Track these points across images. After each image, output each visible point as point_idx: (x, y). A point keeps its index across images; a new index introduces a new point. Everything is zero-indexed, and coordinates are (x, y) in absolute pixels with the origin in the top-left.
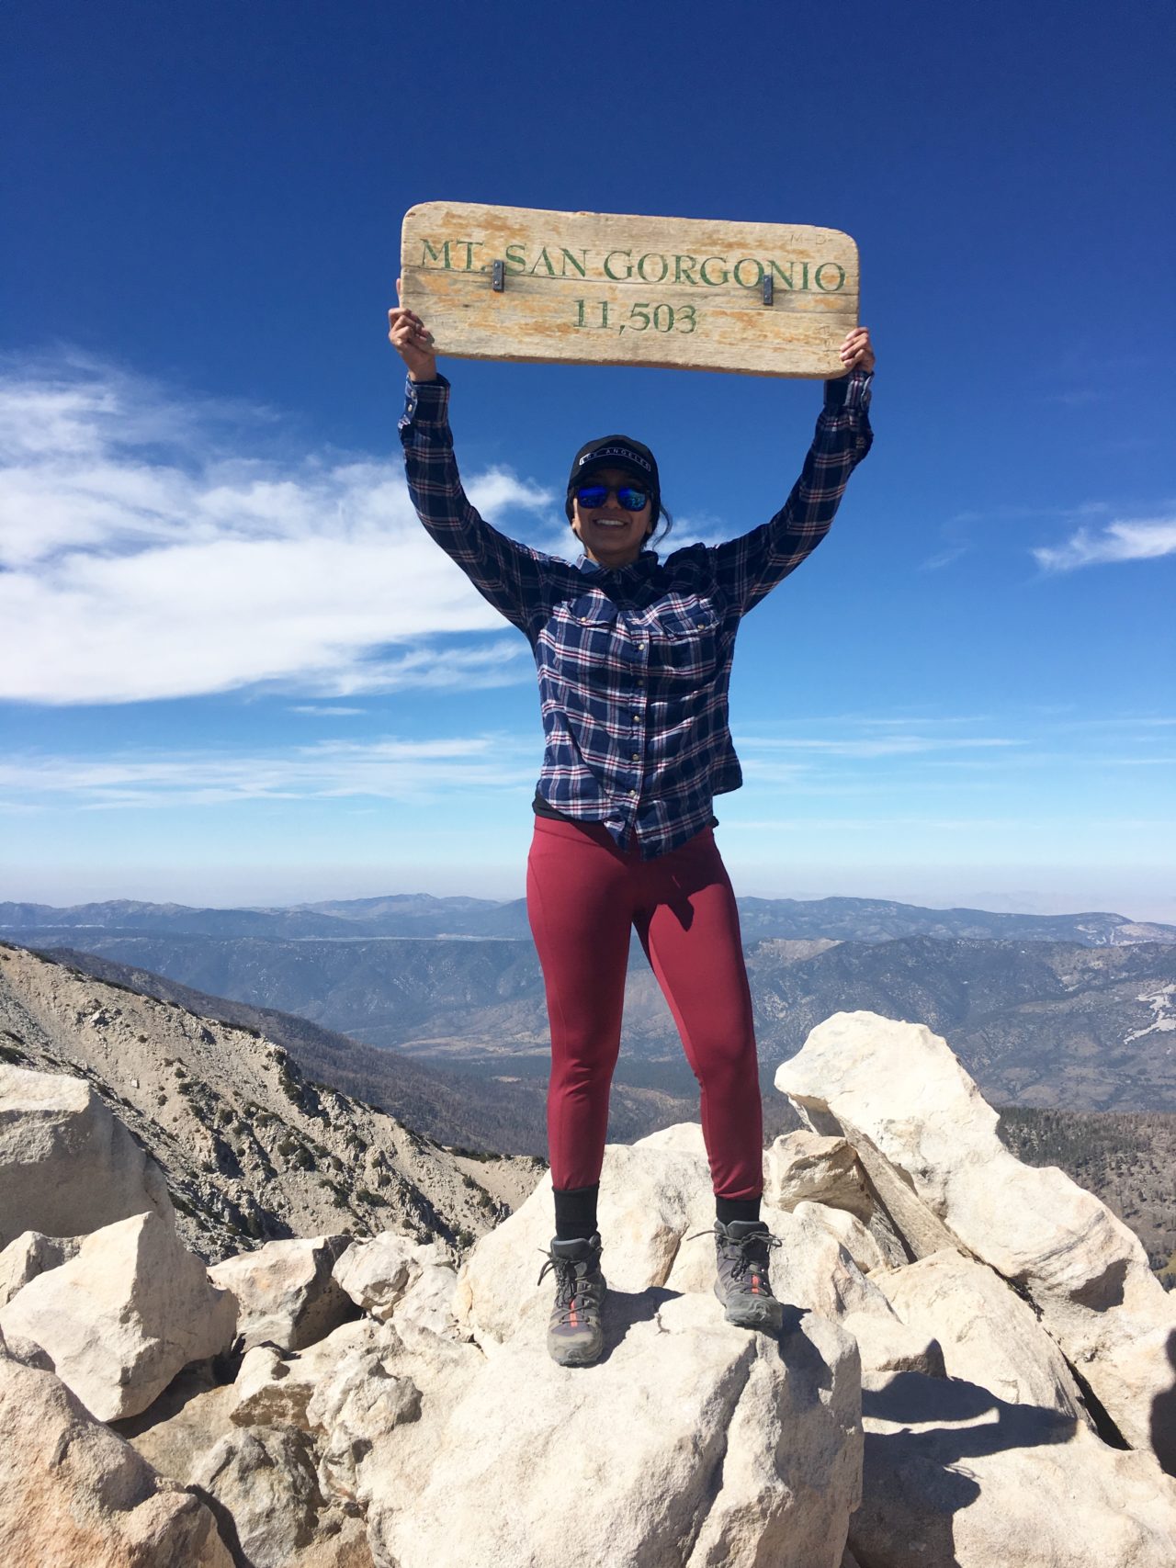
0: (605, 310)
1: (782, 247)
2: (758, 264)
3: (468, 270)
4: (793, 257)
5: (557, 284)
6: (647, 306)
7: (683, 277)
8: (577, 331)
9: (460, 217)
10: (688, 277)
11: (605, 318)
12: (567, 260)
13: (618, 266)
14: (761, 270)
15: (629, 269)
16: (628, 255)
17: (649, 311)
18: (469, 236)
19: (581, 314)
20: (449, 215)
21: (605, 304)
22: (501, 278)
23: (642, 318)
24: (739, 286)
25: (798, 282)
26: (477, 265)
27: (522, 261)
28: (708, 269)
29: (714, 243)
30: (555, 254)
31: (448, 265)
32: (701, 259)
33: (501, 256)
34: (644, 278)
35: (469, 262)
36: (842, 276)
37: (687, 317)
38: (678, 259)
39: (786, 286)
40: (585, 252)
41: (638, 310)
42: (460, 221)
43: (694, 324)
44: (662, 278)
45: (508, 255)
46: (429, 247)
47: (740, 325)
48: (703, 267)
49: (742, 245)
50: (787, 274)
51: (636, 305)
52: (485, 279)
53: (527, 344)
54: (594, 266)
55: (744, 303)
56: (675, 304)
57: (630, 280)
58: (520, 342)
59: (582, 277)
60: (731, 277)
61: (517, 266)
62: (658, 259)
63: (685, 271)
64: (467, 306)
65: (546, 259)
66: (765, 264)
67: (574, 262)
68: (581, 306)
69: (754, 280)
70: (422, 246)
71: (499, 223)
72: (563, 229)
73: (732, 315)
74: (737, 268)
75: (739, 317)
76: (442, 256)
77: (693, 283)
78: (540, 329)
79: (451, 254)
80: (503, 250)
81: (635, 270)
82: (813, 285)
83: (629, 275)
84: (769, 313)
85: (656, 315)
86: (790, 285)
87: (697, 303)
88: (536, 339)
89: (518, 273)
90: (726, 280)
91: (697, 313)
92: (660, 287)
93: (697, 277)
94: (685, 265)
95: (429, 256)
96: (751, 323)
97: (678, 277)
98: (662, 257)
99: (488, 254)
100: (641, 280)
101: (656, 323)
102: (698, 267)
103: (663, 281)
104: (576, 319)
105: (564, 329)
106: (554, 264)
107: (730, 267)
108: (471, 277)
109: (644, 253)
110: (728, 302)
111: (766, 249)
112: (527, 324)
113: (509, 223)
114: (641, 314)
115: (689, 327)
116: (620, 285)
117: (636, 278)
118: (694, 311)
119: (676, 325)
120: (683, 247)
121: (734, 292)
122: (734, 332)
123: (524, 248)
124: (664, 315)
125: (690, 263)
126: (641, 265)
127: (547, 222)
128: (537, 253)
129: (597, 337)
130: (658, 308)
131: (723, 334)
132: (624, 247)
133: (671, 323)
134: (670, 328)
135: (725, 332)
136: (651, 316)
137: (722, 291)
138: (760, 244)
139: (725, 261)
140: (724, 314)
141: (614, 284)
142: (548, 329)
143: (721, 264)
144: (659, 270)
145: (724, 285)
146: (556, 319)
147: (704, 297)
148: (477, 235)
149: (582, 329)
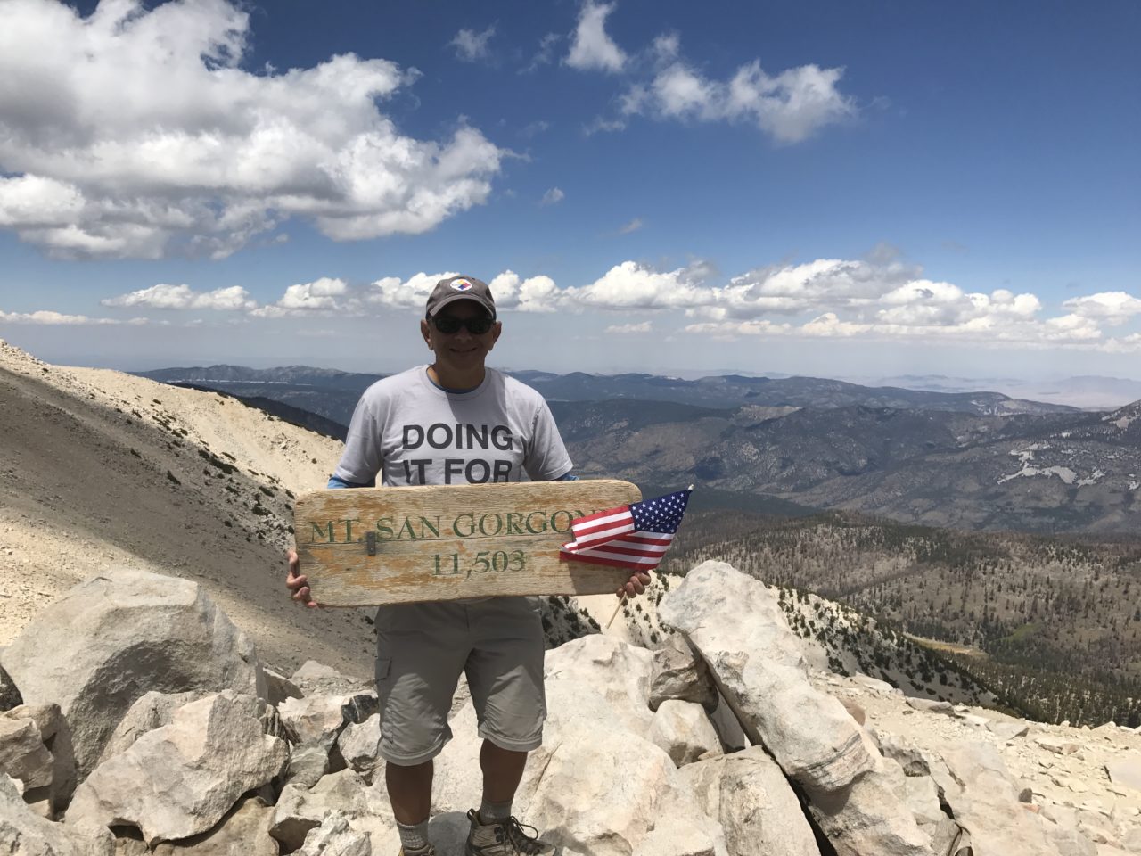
0: (456, 559)
1: (586, 500)
2: (568, 513)
3: (348, 541)
4: (594, 507)
5: (418, 544)
6: (487, 553)
7: (513, 529)
8: (435, 579)
9: (339, 501)
10: (517, 528)
11: (456, 566)
12: (425, 525)
13: (462, 529)
14: (571, 518)
15: (473, 527)
16: (471, 516)
17: (490, 558)
18: (348, 515)
19: (438, 566)
20: (331, 501)
21: (456, 556)
22: (372, 544)
23: (484, 564)
24: (554, 532)
26: (354, 536)
27: (390, 530)
28: (531, 521)
29: (536, 501)
30: (414, 520)
31: (332, 540)
32: (526, 514)
33: (373, 528)
34: (484, 533)
35: (349, 534)
37: (517, 559)
38: (510, 516)
40: (438, 518)
41: (481, 557)
42: (338, 504)
43: (522, 563)
44: (497, 531)
45: (379, 527)
46: (316, 527)
47: (557, 561)
48: (528, 520)
49: (556, 501)
51: (479, 554)
52: (363, 547)
53: (397, 592)
54: (446, 527)
55: (559, 544)
56: (508, 551)
57: (473, 536)
58: (391, 592)
59: (436, 537)
60: (549, 524)
61: (385, 534)
62: (494, 518)
63: (514, 525)
64: (348, 569)
65: (409, 526)
67: (428, 524)
68: (437, 558)
69: (566, 525)
70: (310, 526)
71: (370, 502)
72: (420, 502)
73: (551, 554)
74: (553, 518)
75: (556, 554)
76: (327, 533)
77: (521, 533)
78: (409, 580)
79: (335, 531)
80: (374, 523)
81: (477, 527)
83: (473, 532)
85: (494, 560)
87: (527, 550)
88: (404, 587)
89: (388, 540)
90: (545, 529)
91: (525, 555)
92: (496, 539)
93: (523, 528)
94: (513, 520)
95: (317, 534)
97: (509, 530)
98: (497, 515)
99: (363, 528)
100: (482, 535)
101: (494, 565)
102: (524, 521)
103: (498, 534)
104: (434, 569)
105: (425, 578)
106: (414, 530)
107: (548, 518)
108: (351, 547)
109: (483, 513)
110: (548, 545)
111: (575, 502)
112: (396, 578)
113: (379, 501)
114: (483, 560)
115: (520, 566)
116: (467, 541)
117: (478, 533)
118: (522, 554)
119: (509, 566)
120: (513, 506)
121: (552, 537)
122: (551, 567)
123: (391, 519)
124: (500, 559)
125: (518, 518)
126: (481, 523)
127: (408, 498)
128: (401, 521)
129: (451, 580)
130: (496, 554)
131: (544, 569)
132: (467, 509)
133: (506, 564)
134: (505, 567)
135: (545, 567)
136: (491, 561)
137: (541, 537)
138: (570, 499)
139: (544, 514)
140: (545, 553)
141: (461, 540)
142: (412, 579)
143: (542, 516)
144: (495, 524)
145: (543, 533)
146: (419, 571)
147: (530, 543)
148: (353, 514)
149: (438, 576)
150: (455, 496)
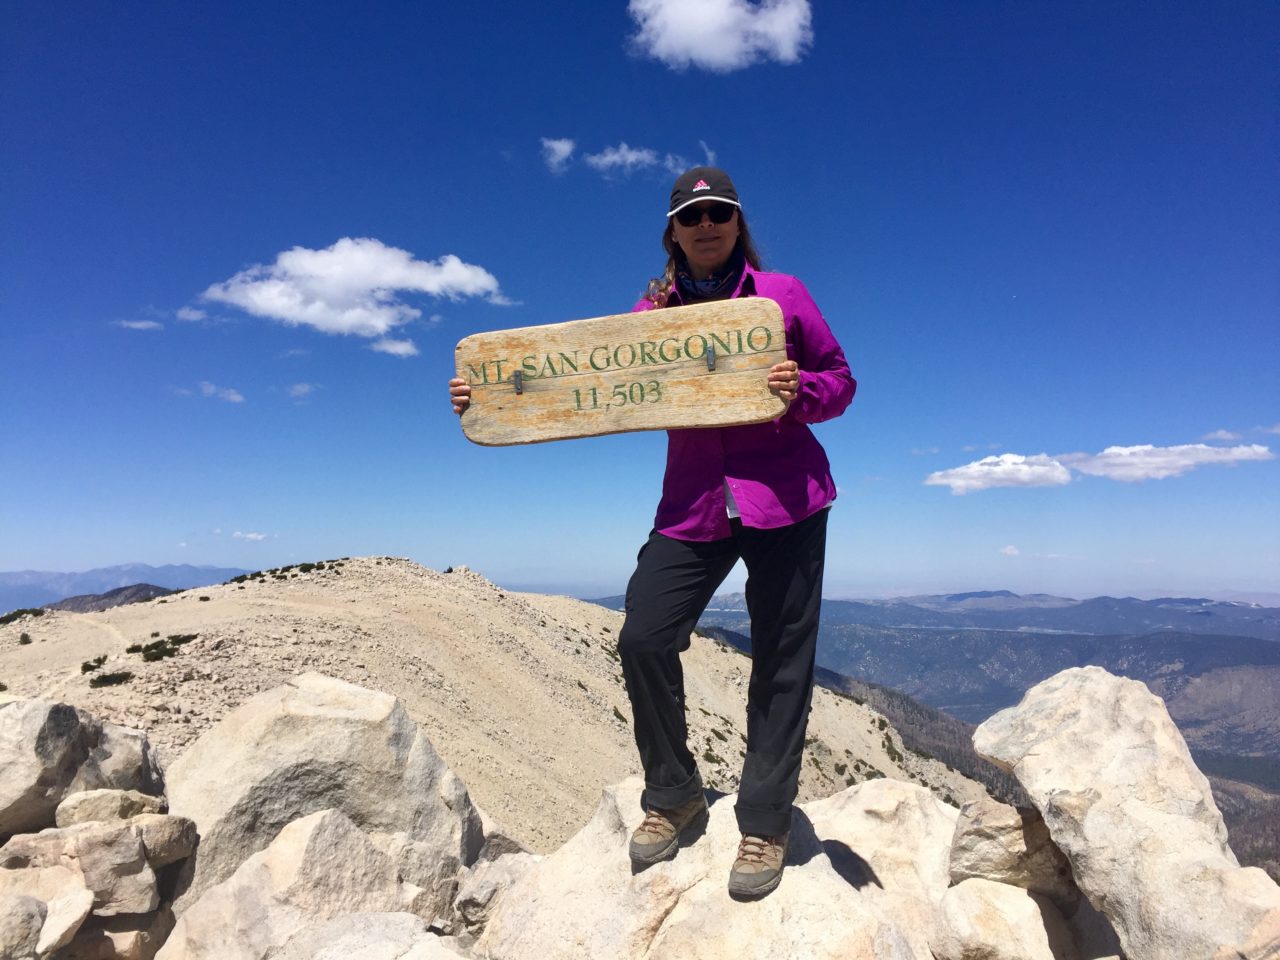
0: (595, 394)
1: (719, 321)
2: (702, 338)
3: (500, 382)
4: (727, 328)
5: (559, 381)
6: (623, 386)
7: (646, 357)
8: (577, 414)
9: (490, 343)
10: (651, 358)
11: (595, 401)
12: (565, 361)
13: (600, 362)
14: (705, 342)
15: (608, 360)
16: (606, 348)
17: (626, 389)
18: (497, 356)
19: (578, 401)
20: (482, 344)
21: (594, 390)
22: (520, 383)
23: (622, 396)
24: (689, 358)
25: (734, 347)
26: (504, 377)
27: (532, 368)
28: (665, 349)
29: (667, 327)
30: (554, 357)
31: (486, 381)
32: (659, 342)
33: (520, 367)
34: (619, 365)
35: (499, 374)
36: (769, 337)
37: (653, 390)
38: (642, 346)
39: (726, 353)
40: (576, 352)
41: (617, 390)
42: (489, 347)
43: (660, 394)
44: (632, 362)
45: (524, 365)
46: (473, 370)
47: (693, 389)
48: (661, 348)
49: (687, 325)
50: (725, 342)
51: (616, 387)
52: (512, 386)
53: (544, 429)
54: (583, 362)
55: (695, 371)
56: (644, 381)
57: (609, 368)
58: (539, 429)
59: (575, 372)
60: (683, 352)
61: (530, 372)
62: (628, 348)
63: (648, 354)
64: (501, 409)
65: (550, 363)
66: (707, 337)
67: (567, 360)
68: (577, 393)
69: (701, 351)
70: (468, 370)
71: (515, 343)
72: (558, 338)
73: (686, 383)
74: (686, 344)
75: (693, 383)
76: (481, 375)
77: (655, 362)
78: (553, 416)
79: (488, 372)
80: (520, 362)
81: (612, 360)
82: (747, 349)
83: (608, 365)
84: (715, 377)
85: (631, 392)
86: (728, 350)
87: (661, 379)
88: (550, 424)
89: (532, 377)
90: (679, 356)
91: (661, 385)
92: (631, 370)
93: (657, 357)
94: (647, 350)
95: (473, 377)
96: (701, 387)
97: (643, 360)
98: (630, 346)
99: (510, 367)
100: (617, 367)
101: (631, 398)
102: (657, 349)
103: (633, 365)
104: (575, 404)
105: (567, 414)
106: (555, 366)
107: (681, 344)
108: (502, 387)
109: (617, 345)
110: (683, 373)
111: (708, 325)
112: (542, 415)
113: (523, 341)
114: (620, 393)
115: (656, 398)
116: (602, 374)
117: (613, 366)
118: (658, 384)
119: (646, 397)
120: (645, 335)
121: (686, 364)
122: (689, 396)
123: (534, 358)
124: (637, 391)
125: (651, 347)
126: (616, 355)
127: (547, 335)
128: (542, 360)
129: (591, 416)
130: (632, 386)
131: (682, 399)
132: (603, 343)
133: (643, 396)
134: (642, 400)
135: (682, 397)
136: (628, 394)
137: (677, 365)
138: (702, 321)
139: (677, 341)
140: (681, 382)
141: (599, 374)
142: (556, 416)
143: (674, 343)
144: (629, 356)
145: (678, 360)
146: (561, 407)
147: (665, 372)
148: (503, 354)
149: (580, 412)
150: (588, 330)
